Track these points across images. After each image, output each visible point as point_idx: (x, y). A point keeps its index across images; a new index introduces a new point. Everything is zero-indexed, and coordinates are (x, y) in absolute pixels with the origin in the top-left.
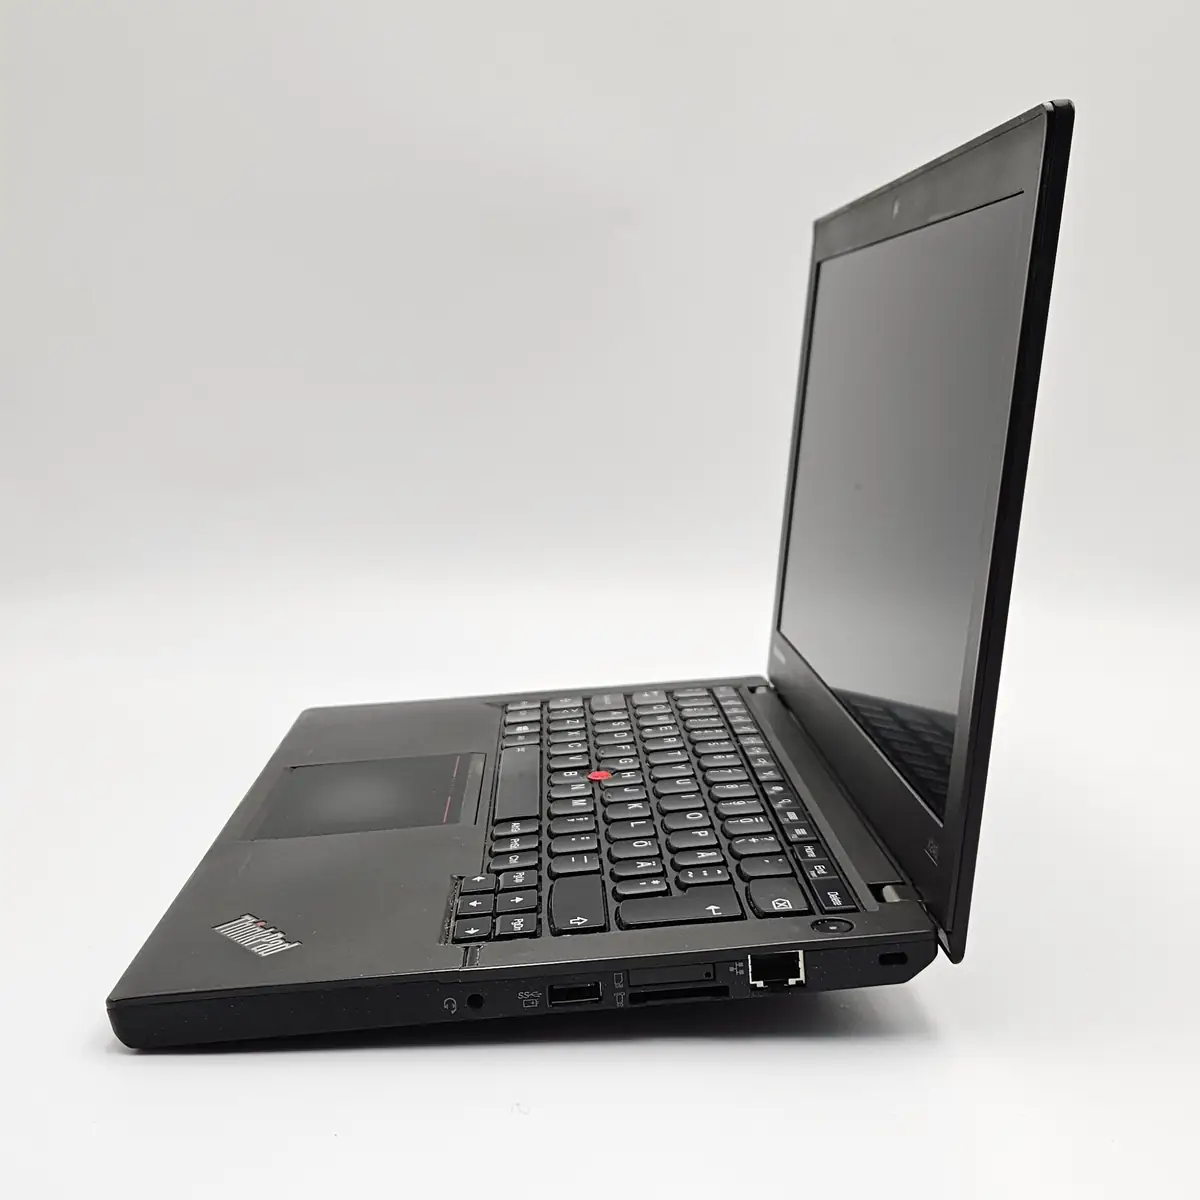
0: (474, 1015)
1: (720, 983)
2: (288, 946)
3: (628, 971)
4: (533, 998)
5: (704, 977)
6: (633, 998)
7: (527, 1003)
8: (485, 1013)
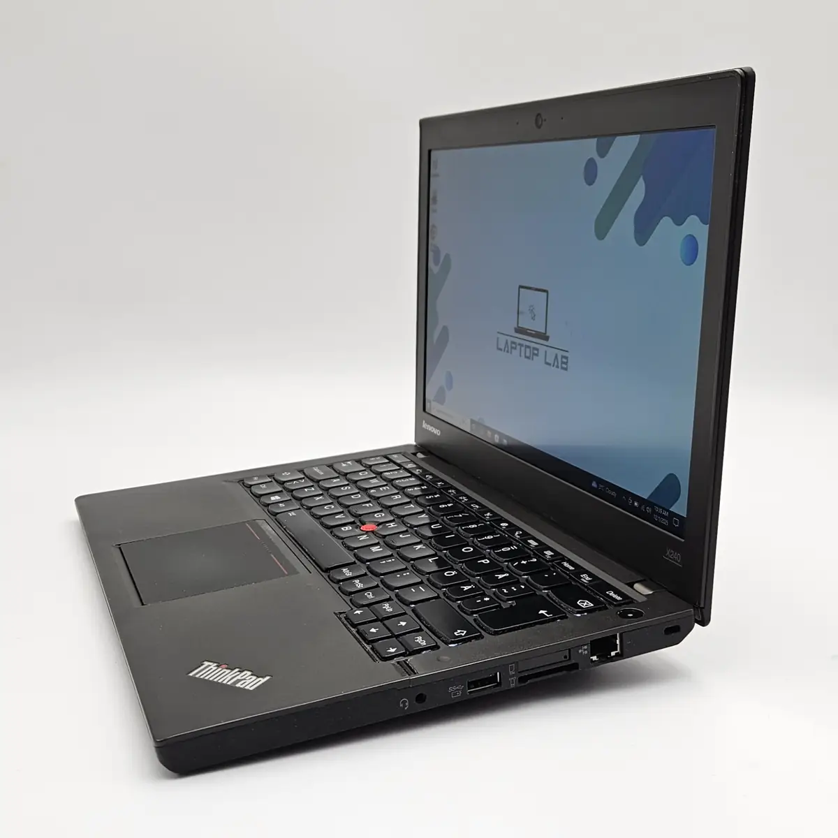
0: (420, 708)
1: (573, 661)
2: (263, 680)
3: (517, 662)
4: (458, 690)
5: (564, 659)
6: (521, 680)
7: (455, 694)
8: (428, 705)
